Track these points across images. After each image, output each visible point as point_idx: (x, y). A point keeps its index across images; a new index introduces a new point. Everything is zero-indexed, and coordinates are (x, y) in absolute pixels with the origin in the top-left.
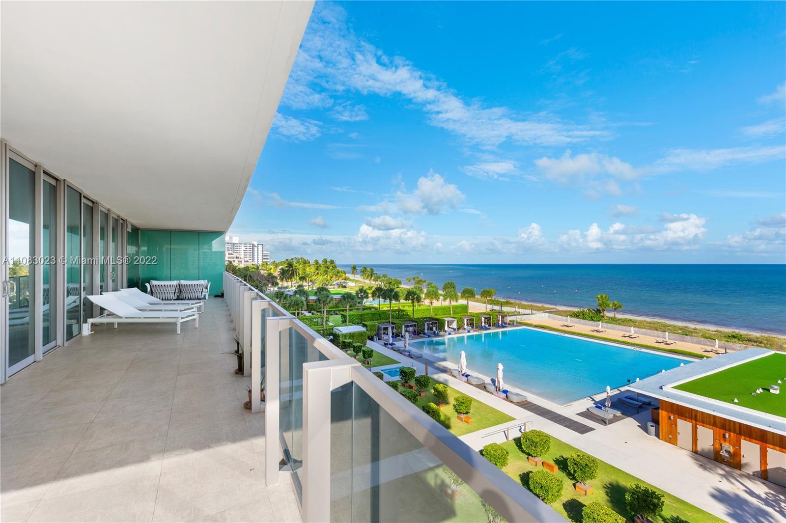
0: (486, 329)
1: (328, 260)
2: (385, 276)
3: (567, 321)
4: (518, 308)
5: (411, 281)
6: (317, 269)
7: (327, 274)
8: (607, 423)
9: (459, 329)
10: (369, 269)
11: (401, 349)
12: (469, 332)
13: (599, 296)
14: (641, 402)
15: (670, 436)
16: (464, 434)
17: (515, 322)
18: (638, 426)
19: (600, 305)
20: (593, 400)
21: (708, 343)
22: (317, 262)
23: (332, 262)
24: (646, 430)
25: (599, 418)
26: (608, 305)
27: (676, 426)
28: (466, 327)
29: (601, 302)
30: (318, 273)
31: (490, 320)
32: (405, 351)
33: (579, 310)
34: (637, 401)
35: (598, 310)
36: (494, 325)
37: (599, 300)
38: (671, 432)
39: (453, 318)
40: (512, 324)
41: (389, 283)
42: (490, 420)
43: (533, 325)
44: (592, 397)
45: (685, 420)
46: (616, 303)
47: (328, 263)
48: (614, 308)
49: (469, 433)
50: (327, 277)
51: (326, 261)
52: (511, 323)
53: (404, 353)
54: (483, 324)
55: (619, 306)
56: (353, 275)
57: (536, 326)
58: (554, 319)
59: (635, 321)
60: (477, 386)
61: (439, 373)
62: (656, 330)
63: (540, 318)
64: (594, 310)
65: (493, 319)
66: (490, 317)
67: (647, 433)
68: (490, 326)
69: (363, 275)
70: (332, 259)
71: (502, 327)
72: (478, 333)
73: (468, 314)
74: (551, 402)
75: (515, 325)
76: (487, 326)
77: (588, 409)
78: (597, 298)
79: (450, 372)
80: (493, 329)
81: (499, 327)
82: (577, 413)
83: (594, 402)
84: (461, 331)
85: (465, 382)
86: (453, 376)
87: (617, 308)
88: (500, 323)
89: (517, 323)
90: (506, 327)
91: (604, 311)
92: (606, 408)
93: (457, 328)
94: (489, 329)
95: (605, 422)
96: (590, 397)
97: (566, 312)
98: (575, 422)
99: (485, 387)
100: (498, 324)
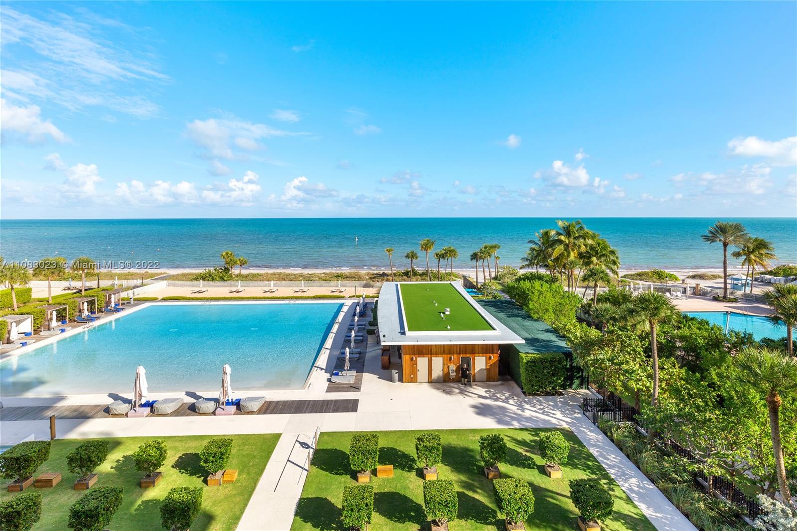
0: (91, 320)
3: (198, 286)
4: (118, 279)
8: (359, 386)
9: (37, 331)
12: (63, 331)
13: (224, 253)
15: (412, 376)
16: (246, 505)
18: (378, 377)
19: (227, 262)
20: (322, 369)
21: (327, 285)
24: (391, 379)
25: (347, 386)
26: (236, 262)
27: (417, 365)
28: (54, 324)
29: (228, 260)
33: (204, 271)
35: (225, 269)
36: (100, 311)
37: (224, 257)
38: (413, 372)
39: (22, 314)
40: (126, 303)
42: (254, 457)
43: (158, 299)
44: (317, 365)
45: (424, 357)
46: (241, 259)
48: (240, 263)
49: (250, 496)
54: (85, 313)
55: (244, 261)
57: (164, 300)
58: (174, 285)
59: (261, 275)
60: (177, 413)
62: (285, 280)
63: (158, 289)
64: (221, 269)
65: (99, 302)
66: (94, 300)
67: (391, 381)
68: (94, 313)
71: (117, 310)
72: (79, 329)
73: (51, 302)
74: (289, 390)
75: (132, 303)
76: (90, 314)
77: (329, 380)
78: (222, 255)
79: (99, 411)
80: (103, 318)
81: (111, 312)
82: (326, 390)
83: (324, 371)
84: (44, 333)
85: (151, 417)
86: (115, 416)
87: (243, 264)
88: (113, 305)
89: (135, 300)
90: (122, 309)
91: (232, 268)
92: (344, 372)
93: (34, 330)
94: (98, 318)
95: (356, 387)
96: (316, 367)
97: (185, 276)
98: (336, 401)
99: (193, 409)
100: (107, 307)
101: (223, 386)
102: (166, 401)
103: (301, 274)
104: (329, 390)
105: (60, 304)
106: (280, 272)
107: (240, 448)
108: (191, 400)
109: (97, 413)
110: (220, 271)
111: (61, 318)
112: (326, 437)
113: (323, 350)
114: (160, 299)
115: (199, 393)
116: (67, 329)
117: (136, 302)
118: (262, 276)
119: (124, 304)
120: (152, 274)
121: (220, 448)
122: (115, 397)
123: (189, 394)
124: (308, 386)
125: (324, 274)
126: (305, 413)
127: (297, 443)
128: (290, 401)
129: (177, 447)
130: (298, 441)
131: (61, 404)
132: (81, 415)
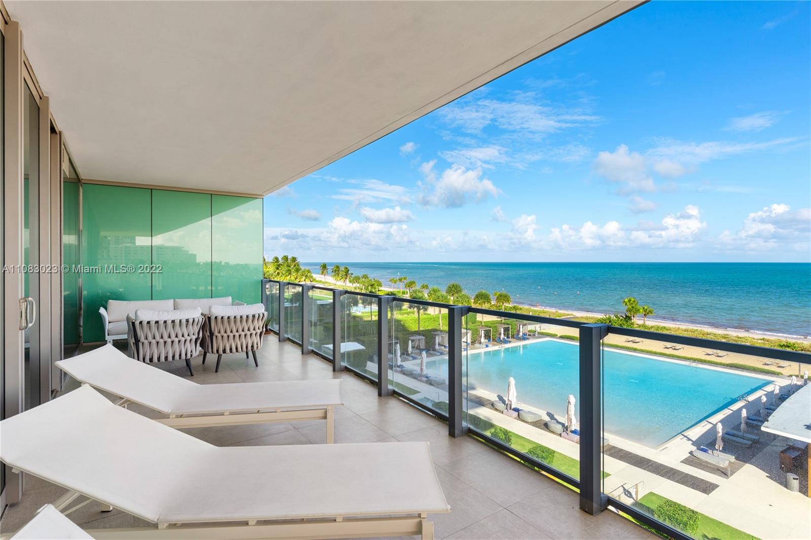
0: (505, 342)
1: (289, 257)
2: (365, 277)
5: (397, 283)
6: (278, 269)
7: (290, 274)
8: (729, 474)
9: (473, 343)
10: (342, 268)
11: (414, 372)
12: (487, 346)
13: (626, 300)
14: (748, 440)
17: (537, 332)
18: (767, 476)
19: (629, 310)
20: (689, 439)
22: (277, 259)
23: (294, 259)
24: (786, 485)
25: (713, 467)
26: (638, 311)
28: (483, 340)
29: (630, 307)
30: (278, 273)
31: (509, 330)
32: (420, 375)
33: (605, 317)
34: (743, 439)
35: (626, 316)
36: (513, 337)
37: (626, 304)
41: (371, 285)
43: (557, 335)
44: (685, 435)
46: (646, 307)
47: (289, 261)
48: (644, 313)
50: (290, 277)
51: (287, 258)
52: (532, 334)
53: (420, 378)
54: (502, 336)
55: (649, 311)
56: (323, 276)
57: (562, 338)
60: (536, 424)
61: (477, 407)
64: (622, 316)
65: (512, 330)
66: (509, 327)
67: (787, 488)
68: (508, 337)
69: (335, 275)
70: (294, 256)
71: (524, 339)
72: (496, 348)
73: (483, 324)
74: (639, 445)
75: (536, 336)
76: (506, 338)
77: (691, 453)
78: (624, 302)
79: (489, 403)
80: (513, 342)
81: (519, 339)
82: (681, 460)
83: (691, 442)
84: (477, 345)
85: (517, 419)
86: (496, 410)
87: (648, 313)
88: (521, 334)
89: (539, 333)
90: (528, 339)
91: (634, 317)
92: (715, 452)
93: (471, 342)
94: (510, 342)
95: (724, 473)
96: (683, 435)
97: (587, 319)
98: (687, 475)
99: (546, 426)
100: (518, 335)
101: (568, 413)
102: (529, 412)
103: (727, 335)
104: (686, 461)
105: (487, 326)
106: (695, 328)
107: (569, 468)
108: (547, 419)
109: (488, 404)
110: (621, 318)
111: (487, 336)
112: (654, 498)
113: (704, 423)
114: (559, 336)
115: (556, 417)
116: (490, 345)
117: (540, 335)
118: (670, 330)
119: (531, 335)
120: (560, 314)
121: (543, 452)
122: (501, 398)
123: (549, 414)
124: (662, 448)
125: (763, 339)
126: (645, 469)
127: (621, 488)
128: (634, 454)
129: (525, 445)
130: (623, 487)
131: (471, 392)
132: (480, 402)
